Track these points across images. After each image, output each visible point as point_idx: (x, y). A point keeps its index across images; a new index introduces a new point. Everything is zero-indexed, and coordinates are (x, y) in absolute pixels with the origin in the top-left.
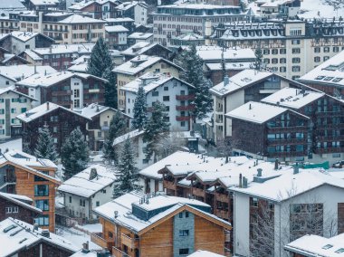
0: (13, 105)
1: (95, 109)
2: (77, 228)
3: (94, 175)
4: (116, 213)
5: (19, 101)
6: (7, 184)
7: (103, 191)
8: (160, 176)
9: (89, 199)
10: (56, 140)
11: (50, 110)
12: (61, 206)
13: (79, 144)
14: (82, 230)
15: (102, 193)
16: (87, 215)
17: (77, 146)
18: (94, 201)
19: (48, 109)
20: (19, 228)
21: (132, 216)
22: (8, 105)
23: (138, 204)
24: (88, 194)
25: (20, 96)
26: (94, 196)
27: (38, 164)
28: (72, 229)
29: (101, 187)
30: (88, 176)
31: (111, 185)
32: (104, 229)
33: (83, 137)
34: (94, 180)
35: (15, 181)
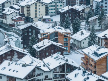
0: (58, 4)
1: (83, 6)
2: (77, 51)
3: (82, 33)
4: (89, 53)
5: (59, 3)
6: (55, 38)
7: (85, 39)
8: (103, 38)
9: (81, 41)
10: (71, 18)
11: (69, 9)
12: (72, 43)
13: (78, 22)
14: (78, 52)
15: (85, 40)
16: (80, 46)
17: (77, 23)
18: (82, 42)
19: (68, 8)
20: (59, 58)
21: (94, 55)
22: (56, 4)
23: (96, 51)
24: (80, 40)
25: (60, 1)
26: (82, 41)
27: (65, 31)
28: (75, 51)
29: (84, 38)
30: (80, 33)
31: (87, 37)
32: (85, 57)
33: (79, 20)
34: (82, 35)
35: (58, 37)
